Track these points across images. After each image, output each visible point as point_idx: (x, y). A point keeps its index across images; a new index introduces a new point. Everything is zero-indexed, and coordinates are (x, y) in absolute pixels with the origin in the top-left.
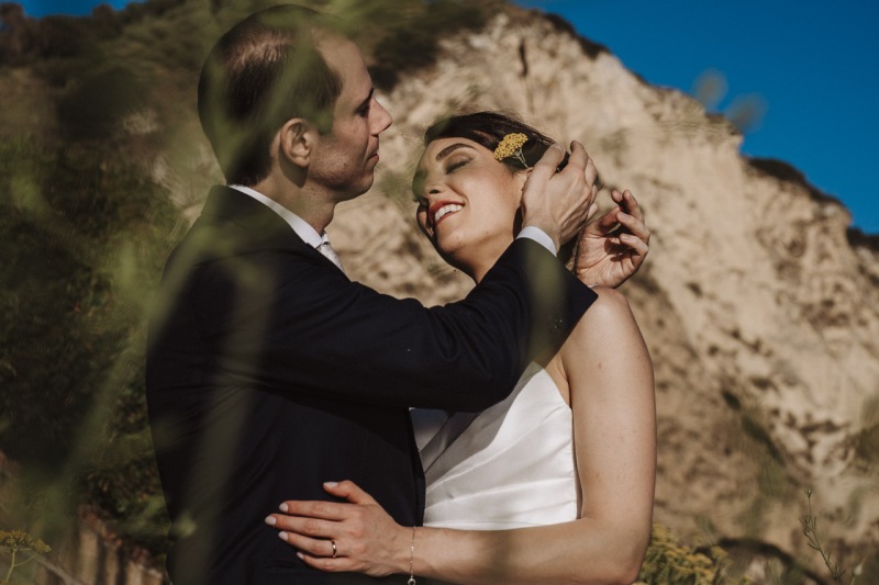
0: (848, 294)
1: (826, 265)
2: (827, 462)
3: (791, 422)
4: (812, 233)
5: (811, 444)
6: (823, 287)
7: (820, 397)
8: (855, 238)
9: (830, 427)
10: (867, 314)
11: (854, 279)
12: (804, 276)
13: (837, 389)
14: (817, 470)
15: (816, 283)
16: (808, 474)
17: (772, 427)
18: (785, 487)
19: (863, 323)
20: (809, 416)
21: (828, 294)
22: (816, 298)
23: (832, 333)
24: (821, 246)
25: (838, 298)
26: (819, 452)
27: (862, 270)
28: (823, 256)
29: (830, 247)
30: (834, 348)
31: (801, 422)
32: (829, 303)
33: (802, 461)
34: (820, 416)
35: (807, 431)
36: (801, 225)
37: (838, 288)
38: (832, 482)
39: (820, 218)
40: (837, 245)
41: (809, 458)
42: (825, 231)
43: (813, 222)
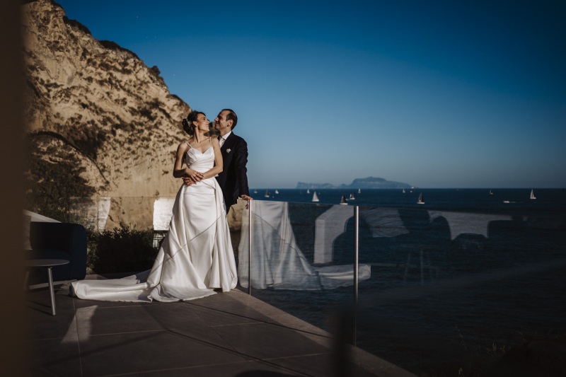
0: (63, 39)
1: (56, 29)
2: (54, 97)
3: (42, 82)
4: (52, 16)
5: (49, 91)
6: (55, 36)
7: (52, 75)
8: (66, 20)
9: (56, 86)
10: (70, 48)
11: (65, 35)
12: (48, 31)
13: (59, 73)
14: (51, 100)
15: (52, 34)
16: (48, 101)
17: (36, 84)
18: (40, 105)
19: (68, 51)
20: (48, 81)
21: (57, 39)
22: (52, 40)
23: (58, 53)
24: (55, 21)
25: (60, 41)
26: (52, 94)
27: (68, 32)
28: (56, 25)
29: (58, 22)
30: (58, 58)
31: (46, 83)
32: (57, 42)
33: (46, 97)
34: (52, 81)
35: (47, 86)
36: (47, 12)
37: (60, 37)
38: (56, 104)
39: (54, 11)
40: (60, 22)
41: (49, 96)
42: (57, 16)
43: (52, 12)
